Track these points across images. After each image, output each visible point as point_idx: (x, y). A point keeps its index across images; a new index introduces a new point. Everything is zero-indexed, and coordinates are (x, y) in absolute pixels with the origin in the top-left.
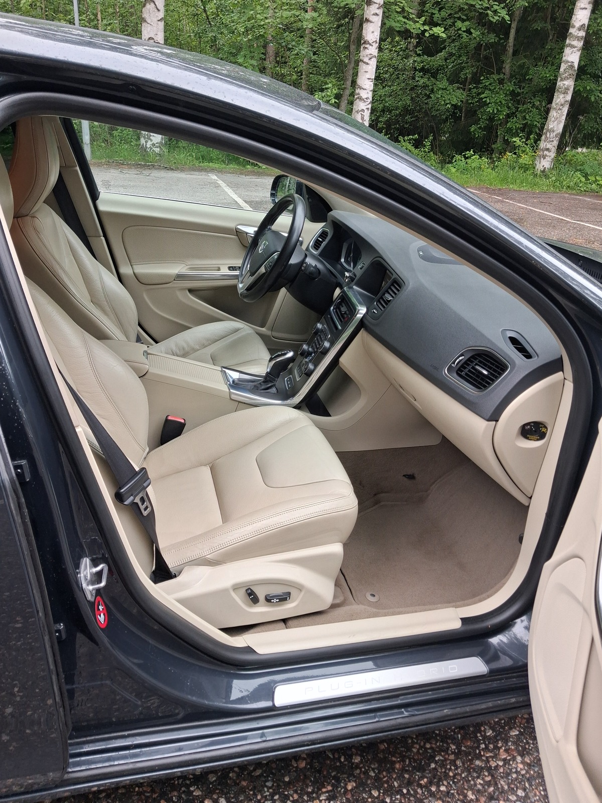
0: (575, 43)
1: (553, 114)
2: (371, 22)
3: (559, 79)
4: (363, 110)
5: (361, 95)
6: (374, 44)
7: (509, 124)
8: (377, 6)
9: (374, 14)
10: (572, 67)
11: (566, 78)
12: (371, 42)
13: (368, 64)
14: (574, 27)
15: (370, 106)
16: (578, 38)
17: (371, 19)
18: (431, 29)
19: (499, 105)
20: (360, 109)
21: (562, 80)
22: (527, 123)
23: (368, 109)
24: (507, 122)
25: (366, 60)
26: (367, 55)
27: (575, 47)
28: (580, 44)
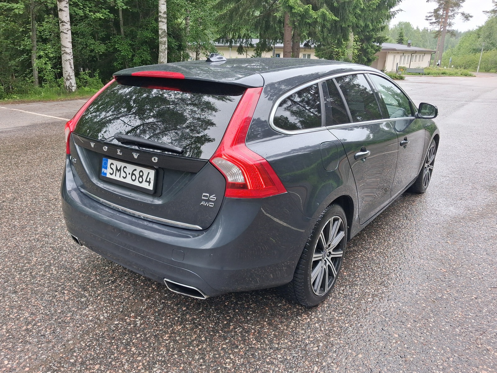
0: (163, 20)
1: (161, 54)
2: (64, 11)
3: (160, 38)
4: (69, 60)
5: (66, 51)
6: (68, 23)
7: (134, 60)
8: (66, 2)
9: (65, 7)
10: (165, 31)
11: (163, 37)
12: (66, 22)
13: (67, 34)
14: (161, 12)
15: (72, 57)
16: (164, 18)
17: (63, 9)
18: (94, 14)
19: (127, 51)
20: (68, 59)
21: (161, 38)
22: (144, 59)
23: (72, 58)
24: (133, 59)
25: (65, 31)
26: (65, 29)
27: (164, 22)
28: (165, 21)
